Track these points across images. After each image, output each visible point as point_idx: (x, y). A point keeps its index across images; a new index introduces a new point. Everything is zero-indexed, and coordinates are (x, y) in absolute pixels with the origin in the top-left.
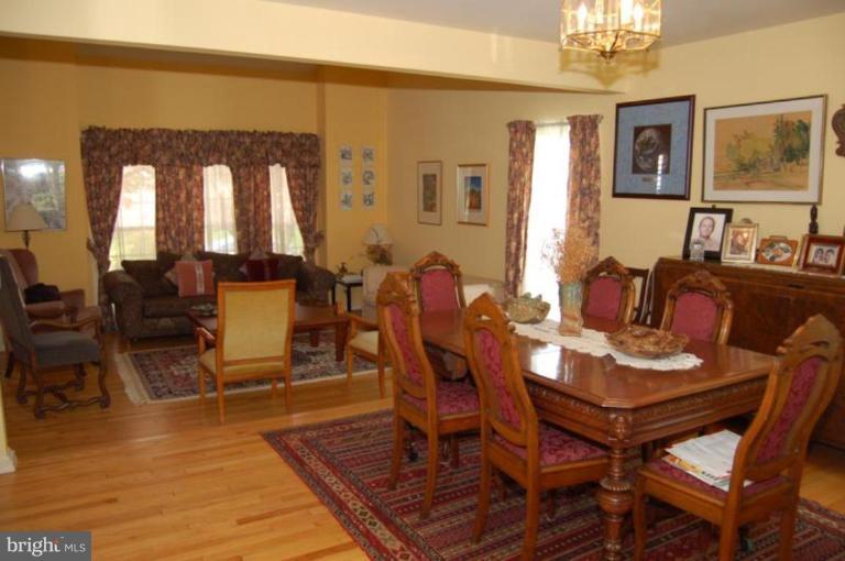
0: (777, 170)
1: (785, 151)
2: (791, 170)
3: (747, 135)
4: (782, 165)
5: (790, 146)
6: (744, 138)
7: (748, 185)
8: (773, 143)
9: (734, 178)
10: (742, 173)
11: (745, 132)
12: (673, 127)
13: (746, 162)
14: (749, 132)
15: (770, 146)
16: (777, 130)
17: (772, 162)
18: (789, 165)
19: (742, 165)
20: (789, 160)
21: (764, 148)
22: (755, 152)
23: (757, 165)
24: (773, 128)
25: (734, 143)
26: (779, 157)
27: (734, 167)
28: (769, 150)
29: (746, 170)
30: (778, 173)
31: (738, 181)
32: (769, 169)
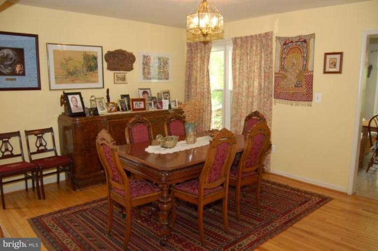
0: (86, 75)
1: (88, 67)
2: (91, 75)
3: (70, 59)
4: (88, 73)
5: (90, 65)
6: (69, 60)
7: (73, 81)
8: (83, 63)
9: (66, 78)
10: (70, 76)
11: (70, 58)
12: (25, 50)
13: (71, 71)
14: (71, 57)
15: (82, 64)
16: (84, 58)
17: (83, 71)
18: (90, 73)
19: (69, 72)
20: (90, 71)
21: (79, 66)
22: (75, 67)
23: (77, 72)
24: (82, 57)
25: (64, 62)
26: (86, 69)
27: (65, 73)
28: (81, 66)
29: (71, 74)
30: (86, 76)
31: (68, 80)
32: (82, 74)
